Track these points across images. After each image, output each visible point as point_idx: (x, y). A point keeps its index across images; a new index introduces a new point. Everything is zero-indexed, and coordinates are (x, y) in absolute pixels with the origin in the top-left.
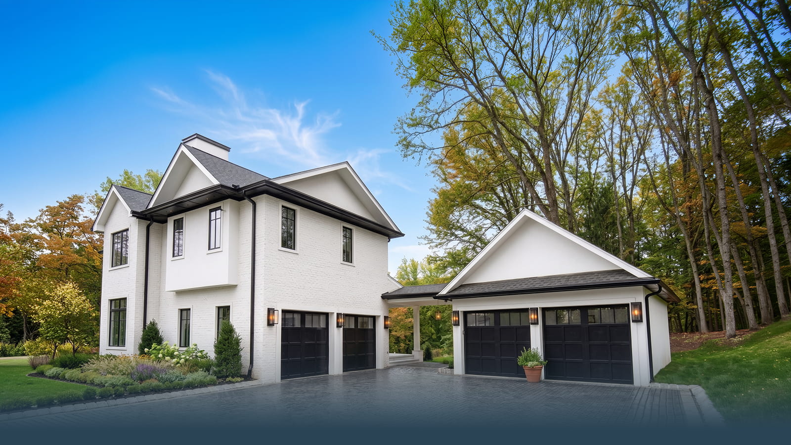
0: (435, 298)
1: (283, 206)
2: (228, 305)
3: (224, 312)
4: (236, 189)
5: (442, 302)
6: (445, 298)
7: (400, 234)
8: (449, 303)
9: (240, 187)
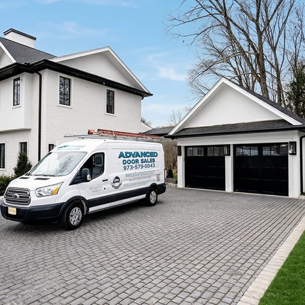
0: (165, 137)
1: (60, 77)
2: (26, 141)
3: (24, 146)
4: (28, 65)
5: (170, 140)
6: (173, 137)
7: (149, 95)
8: (175, 140)
9: (31, 64)
